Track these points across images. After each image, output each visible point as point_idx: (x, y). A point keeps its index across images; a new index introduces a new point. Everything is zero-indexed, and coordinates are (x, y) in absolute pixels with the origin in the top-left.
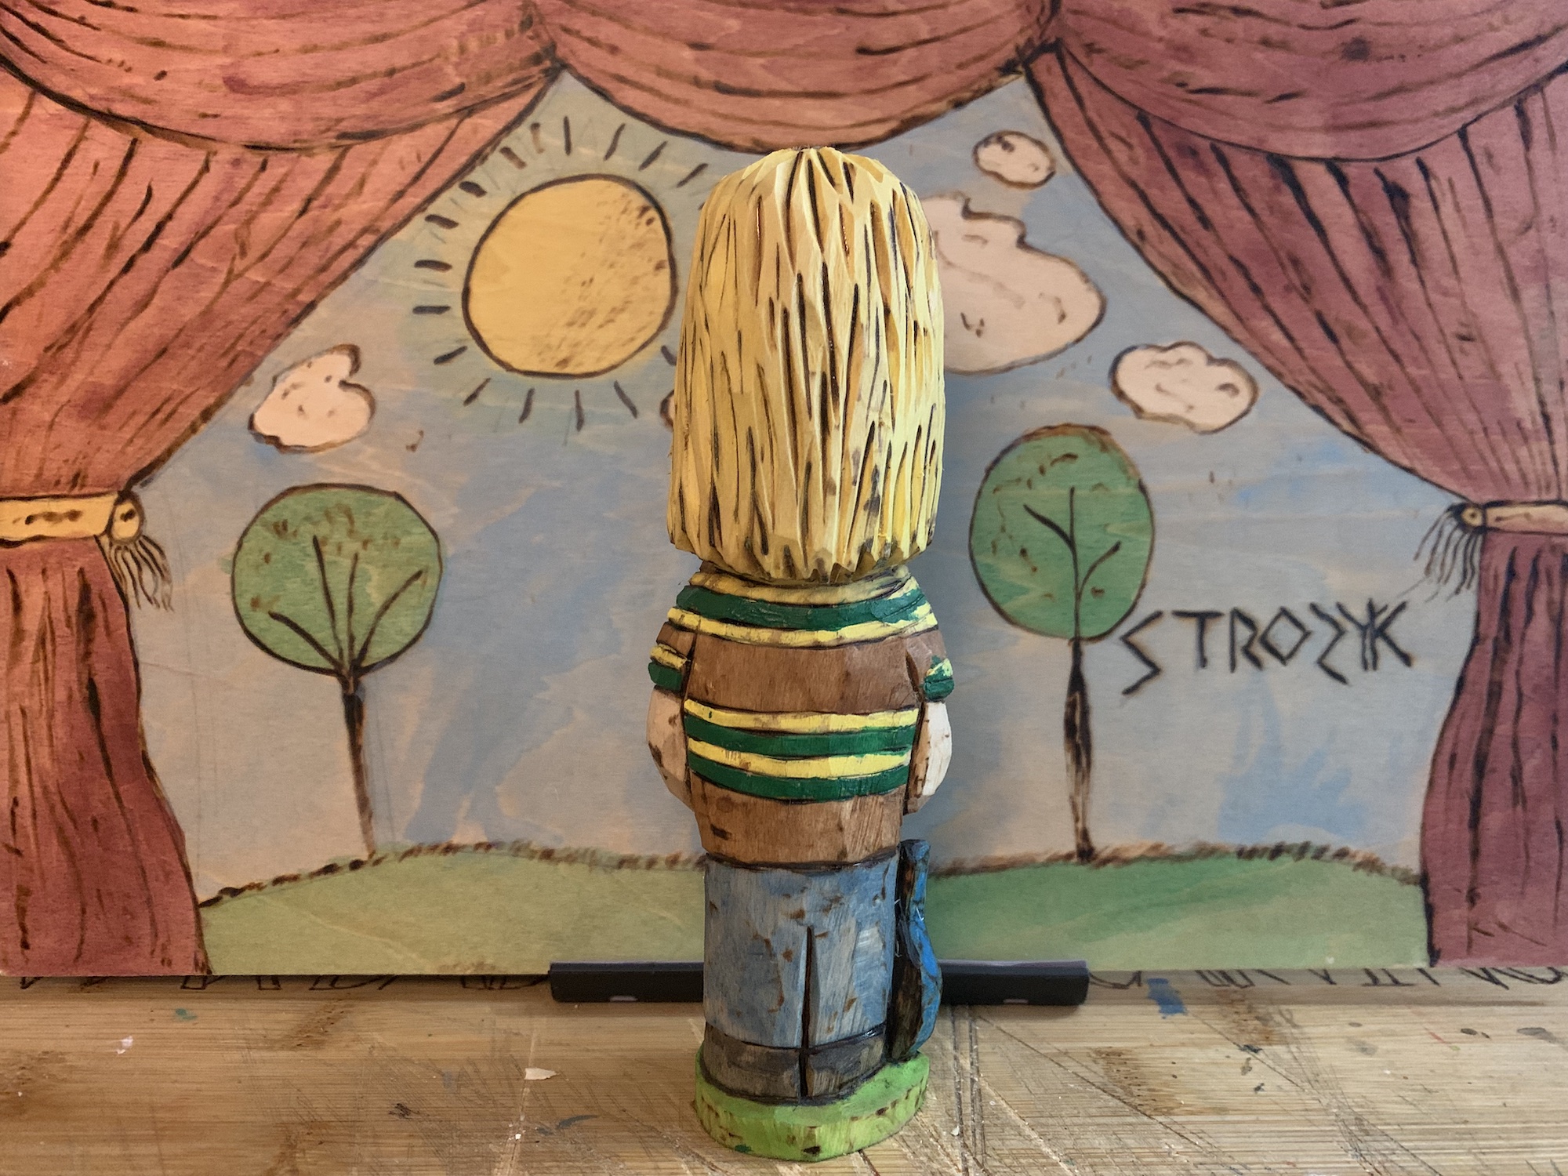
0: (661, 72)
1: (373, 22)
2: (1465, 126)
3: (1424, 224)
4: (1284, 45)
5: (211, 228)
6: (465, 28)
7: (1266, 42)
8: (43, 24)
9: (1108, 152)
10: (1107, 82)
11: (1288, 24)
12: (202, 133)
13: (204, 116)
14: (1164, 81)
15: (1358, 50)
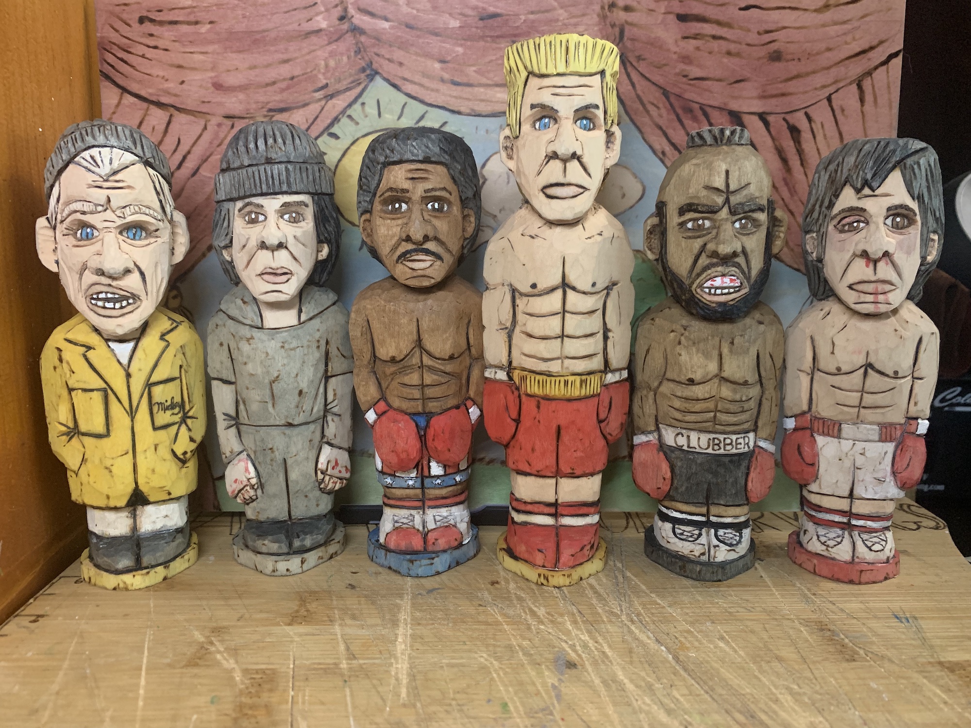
0: (425, 75)
1: (282, 53)
2: (830, 95)
3: (808, 145)
4: (738, 55)
5: (208, 157)
6: (326, 55)
7: (729, 53)
8: (125, 59)
9: (647, 112)
10: (647, 75)
11: (740, 43)
12: (204, 110)
13: (204, 102)
14: (677, 74)
15: (776, 57)
